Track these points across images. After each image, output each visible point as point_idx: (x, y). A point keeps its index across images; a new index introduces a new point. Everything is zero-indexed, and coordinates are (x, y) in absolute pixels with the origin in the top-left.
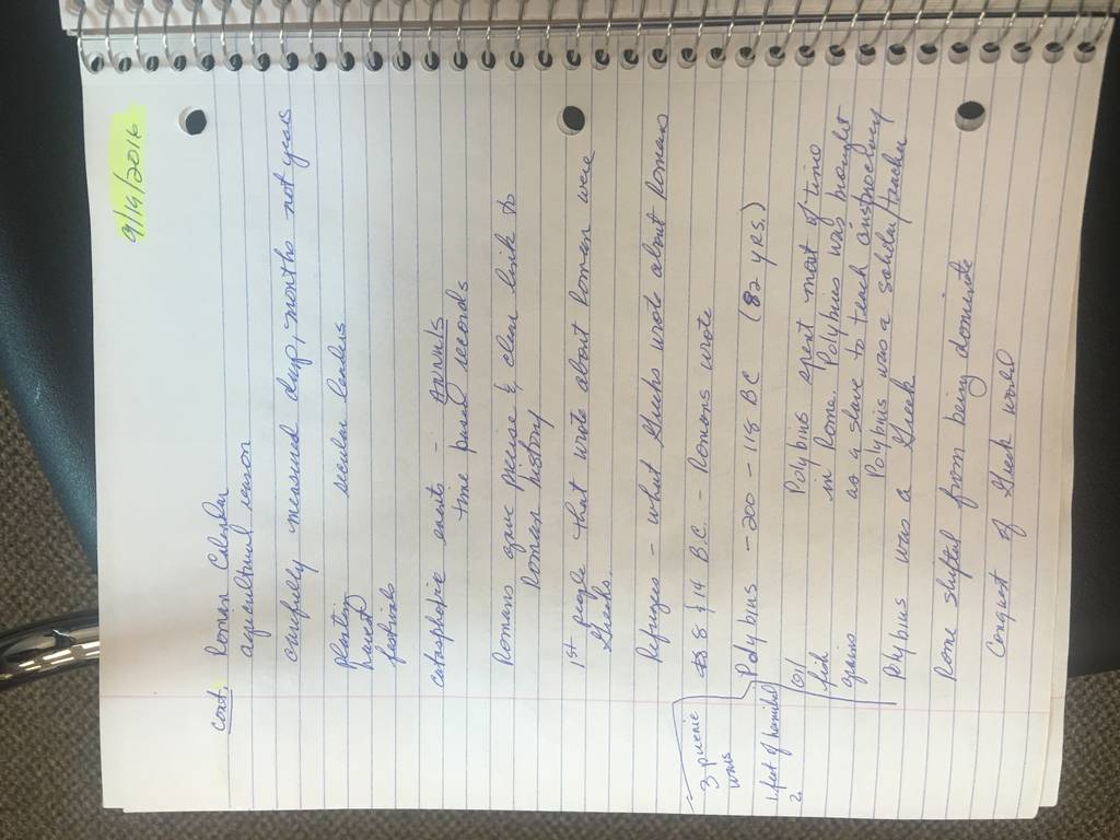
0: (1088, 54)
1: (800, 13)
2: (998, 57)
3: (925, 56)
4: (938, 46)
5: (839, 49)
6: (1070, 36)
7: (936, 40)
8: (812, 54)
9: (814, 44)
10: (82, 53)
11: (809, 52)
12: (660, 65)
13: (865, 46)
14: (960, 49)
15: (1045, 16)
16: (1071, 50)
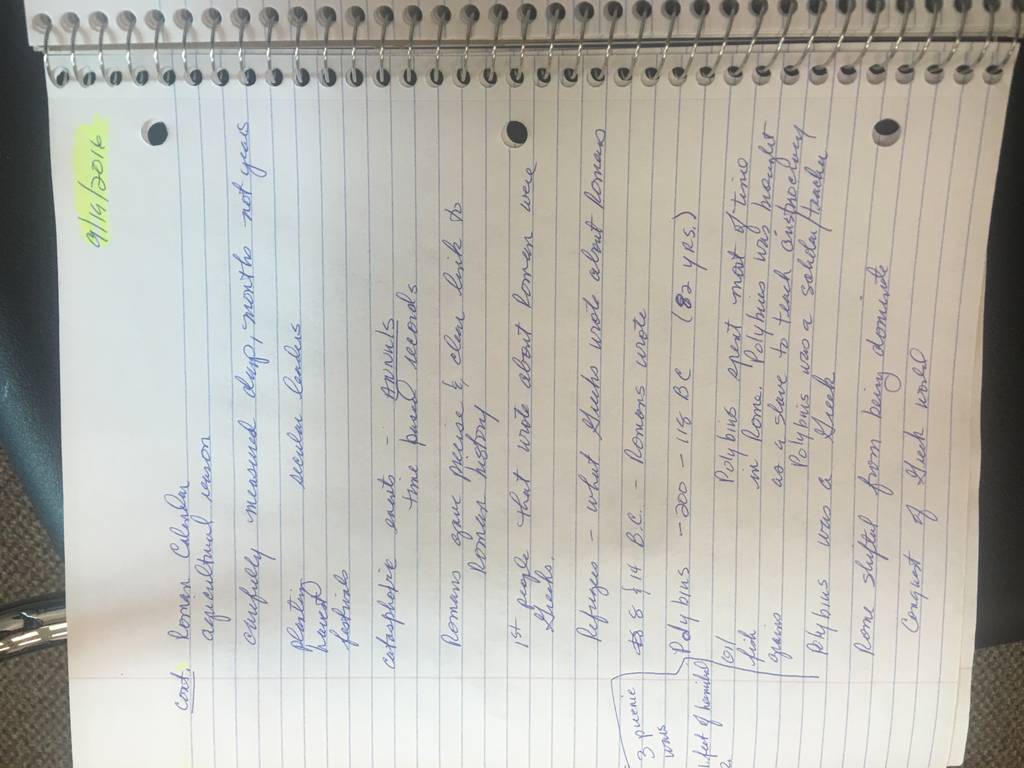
0: (995, 76)
1: (730, 36)
2: (912, 79)
3: (845, 77)
4: (857, 68)
5: (765, 70)
6: (979, 60)
7: (856, 63)
8: (741, 74)
9: (742, 66)
10: (48, 68)
11: (737, 73)
12: (598, 83)
13: (790, 67)
14: (878, 71)
15: (958, 42)
16: (980, 72)
